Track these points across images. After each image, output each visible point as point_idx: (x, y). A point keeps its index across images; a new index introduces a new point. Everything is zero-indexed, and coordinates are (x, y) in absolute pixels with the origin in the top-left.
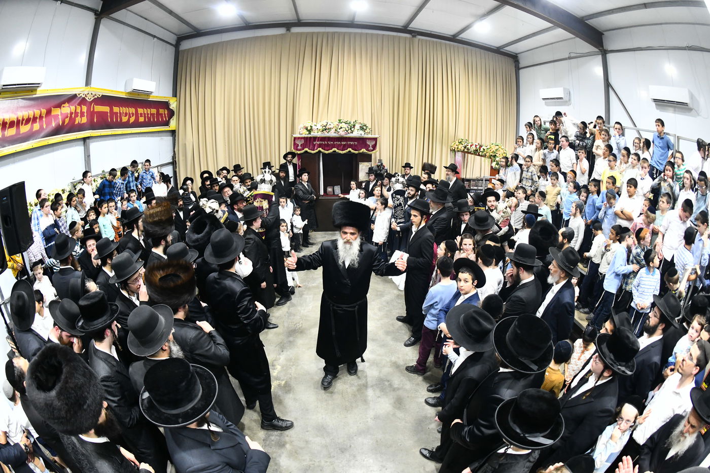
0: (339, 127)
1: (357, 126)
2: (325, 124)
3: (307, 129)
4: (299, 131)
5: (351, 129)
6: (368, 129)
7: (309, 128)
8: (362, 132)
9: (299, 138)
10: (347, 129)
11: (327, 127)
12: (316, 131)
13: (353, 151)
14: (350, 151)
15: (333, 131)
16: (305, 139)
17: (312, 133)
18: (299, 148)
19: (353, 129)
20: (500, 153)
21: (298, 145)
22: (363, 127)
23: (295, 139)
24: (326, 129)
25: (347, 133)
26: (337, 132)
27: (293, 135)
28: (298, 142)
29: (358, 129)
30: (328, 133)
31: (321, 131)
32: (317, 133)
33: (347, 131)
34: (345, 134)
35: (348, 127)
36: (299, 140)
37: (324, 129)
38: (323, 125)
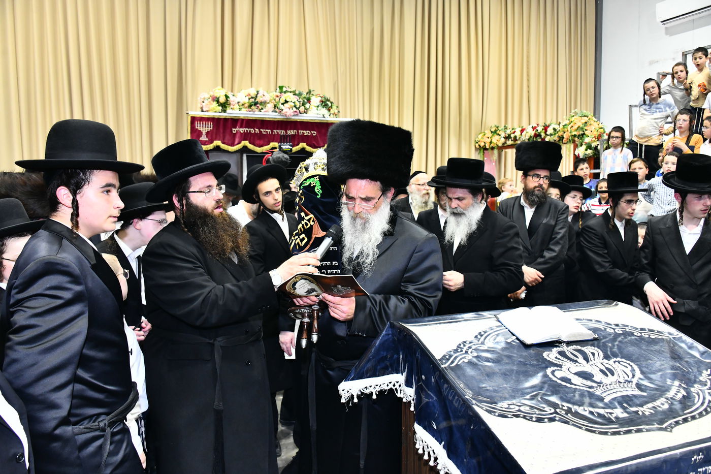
0: (282, 101)
1: (315, 101)
2: (253, 93)
3: (218, 102)
4: (199, 106)
5: (303, 104)
6: (334, 107)
7: (222, 100)
8: (324, 111)
9: (202, 119)
10: (298, 105)
11: (259, 99)
12: (237, 107)
13: (309, 149)
14: (303, 149)
15: (270, 106)
16: (216, 121)
17: (229, 110)
18: (204, 138)
19: (307, 106)
20: (592, 128)
21: (200, 133)
22: (325, 102)
23: (194, 119)
24: (256, 104)
25: (296, 114)
26: (277, 110)
27: (190, 113)
28: (201, 128)
29: (318, 106)
30: (260, 111)
31: (246, 107)
32: (238, 111)
33: (296, 108)
34: (294, 115)
35: (299, 102)
36: (203, 124)
37: (253, 104)
38: (249, 95)
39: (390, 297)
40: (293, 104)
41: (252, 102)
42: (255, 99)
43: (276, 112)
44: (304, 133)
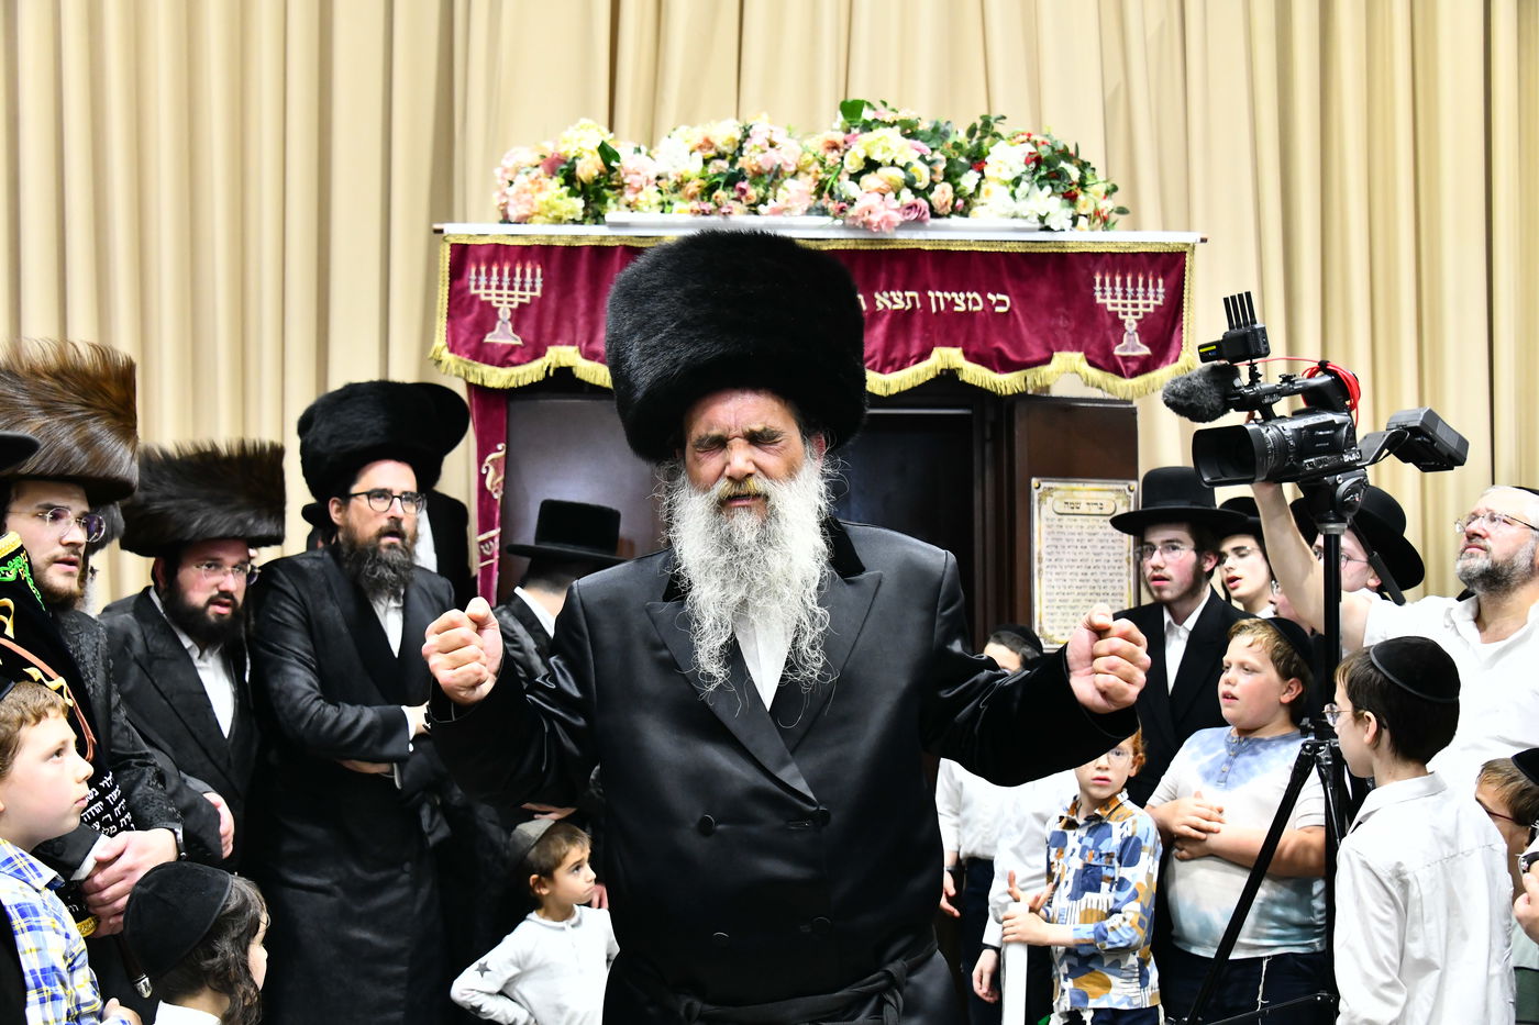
0: (853, 162)
2: (724, 133)
3: (570, 178)
4: (496, 200)
5: (950, 176)
6: (1097, 188)
7: (589, 168)
8: (1044, 201)
9: (498, 254)
10: (923, 176)
11: (749, 161)
12: (650, 195)
13: (975, 374)
14: (949, 377)
15: (796, 191)
16: (558, 261)
17: (613, 213)
18: (502, 335)
19: (969, 181)
21: (488, 316)
22: (1049, 163)
23: (462, 256)
24: (732, 180)
25: (914, 215)
26: (832, 206)
27: (448, 228)
28: (493, 291)
29: (1017, 182)
30: (753, 209)
31: (693, 197)
32: (654, 216)
33: (916, 192)
34: (905, 225)
35: (930, 163)
36: (500, 274)
37: (721, 180)
38: (708, 144)
40: (899, 175)
41: (720, 174)
42: (733, 163)
43: (824, 212)
44: (951, 304)
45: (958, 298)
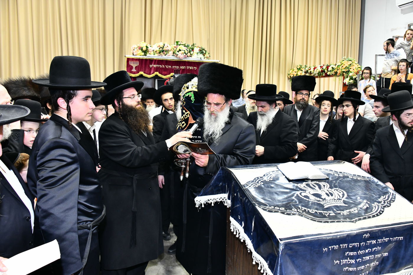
0: (178, 50)
1: (196, 50)
2: (162, 45)
3: (142, 50)
4: (132, 52)
5: (190, 52)
6: (207, 54)
7: (144, 49)
8: (201, 56)
9: (133, 59)
10: (186, 52)
11: (165, 49)
12: (152, 53)
15: (171, 53)
16: (140, 61)
17: (148, 55)
18: (134, 70)
19: (192, 52)
21: (132, 67)
22: (202, 51)
23: (128, 60)
24: (163, 51)
25: (185, 57)
26: (175, 55)
27: (126, 56)
28: (133, 64)
29: (198, 53)
30: (165, 55)
31: (158, 53)
32: (153, 55)
33: (186, 54)
34: (184, 58)
35: (187, 50)
36: (133, 62)
37: (162, 51)
38: (159, 46)
39: (227, 156)
40: (184, 52)
41: (161, 50)
42: (163, 49)
43: (174, 56)
44: (189, 68)
45: (190, 67)
